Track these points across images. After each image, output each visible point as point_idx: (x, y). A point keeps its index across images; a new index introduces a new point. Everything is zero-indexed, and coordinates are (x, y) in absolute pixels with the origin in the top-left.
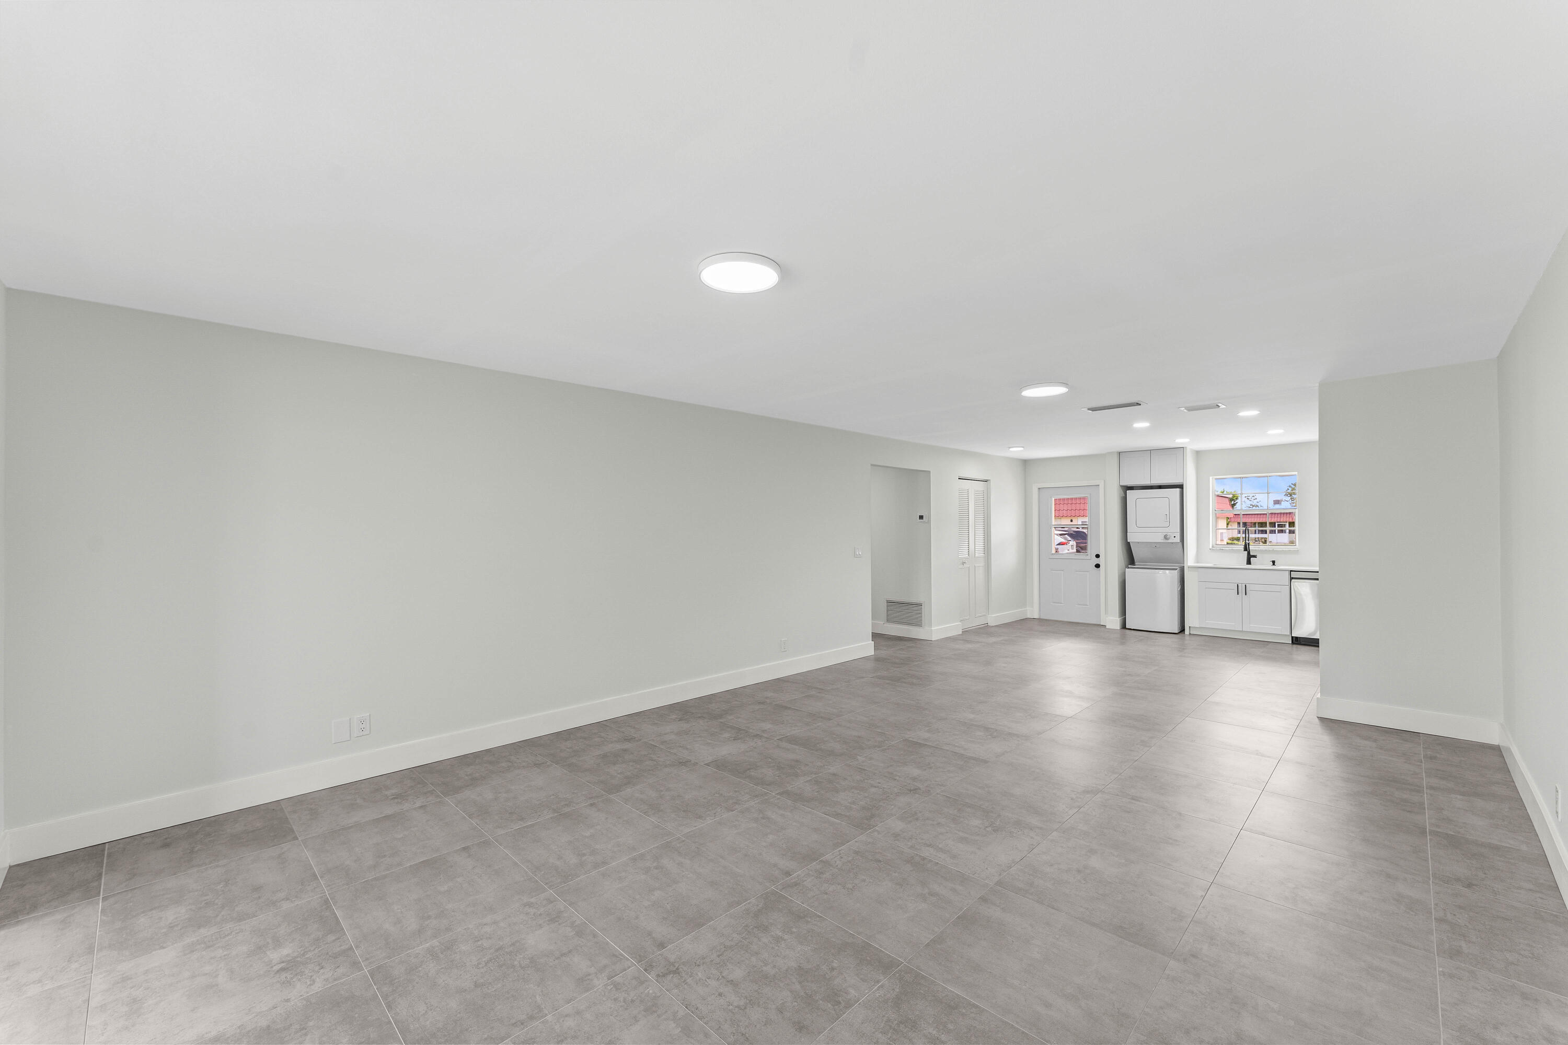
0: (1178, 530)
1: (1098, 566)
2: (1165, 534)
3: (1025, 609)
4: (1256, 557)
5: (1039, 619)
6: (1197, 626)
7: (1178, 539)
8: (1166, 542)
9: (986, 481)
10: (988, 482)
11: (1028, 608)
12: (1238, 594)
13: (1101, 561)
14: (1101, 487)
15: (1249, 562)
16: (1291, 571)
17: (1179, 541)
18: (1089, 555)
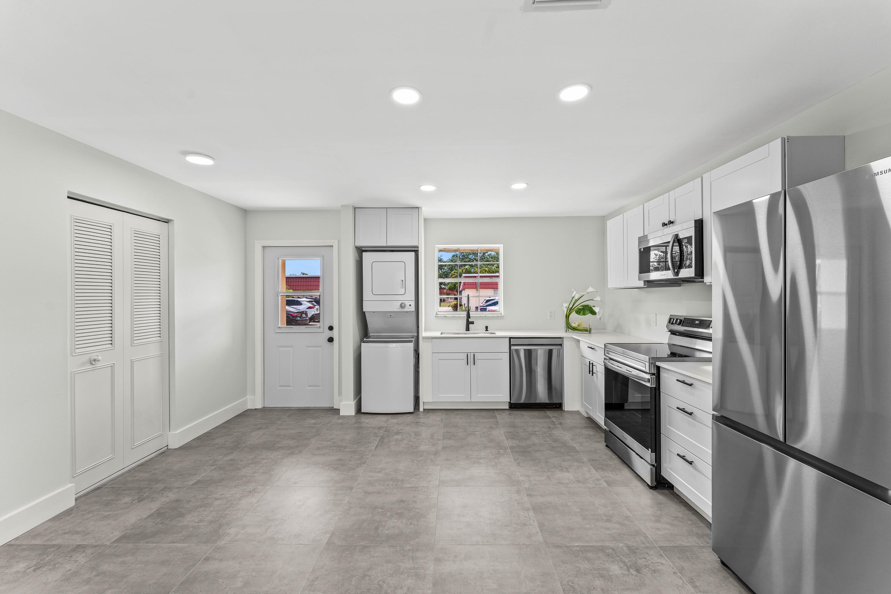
0: (413, 298)
1: (331, 340)
2: (401, 302)
3: (246, 398)
4: (473, 323)
5: (264, 410)
6: (431, 401)
7: (413, 308)
8: (401, 313)
9: (167, 221)
10: (170, 224)
11: (248, 397)
12: (468, 365)
13: (335, 334)
14: (335, 248)
15: (468, 329)
16: (510, 338)
17: (414, 310)
18: (322, 327)
